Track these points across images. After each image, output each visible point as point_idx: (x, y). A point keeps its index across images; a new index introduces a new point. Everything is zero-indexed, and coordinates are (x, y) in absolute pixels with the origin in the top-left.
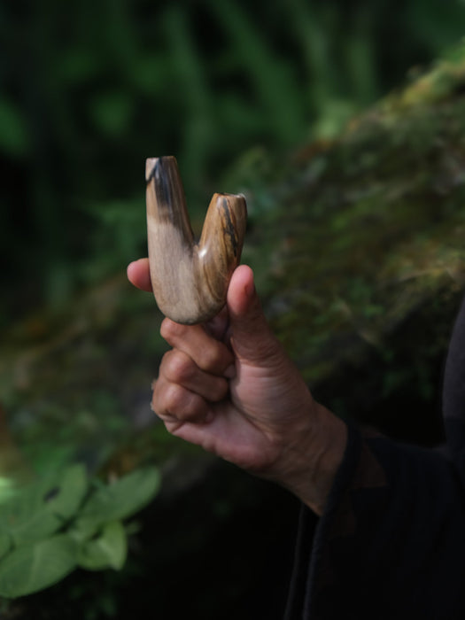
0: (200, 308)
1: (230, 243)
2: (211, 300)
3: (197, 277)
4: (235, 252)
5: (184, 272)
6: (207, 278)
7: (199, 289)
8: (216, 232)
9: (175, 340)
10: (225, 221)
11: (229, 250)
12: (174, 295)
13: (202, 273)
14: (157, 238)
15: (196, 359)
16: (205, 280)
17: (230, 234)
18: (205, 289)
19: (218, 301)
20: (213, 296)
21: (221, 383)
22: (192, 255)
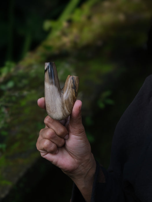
0: (63, 114)
1: (74, 92)
2: (67, 111)
3: (63, 104)
4: (76, 95)
5: (58, 102)
6: (66, 104)
7: (63, 108)
8: (69, 88)
9: (50, 124)
10: (73, 84)
11: (74, 94)
12: (55, 110)
13: (64, 102)
14: (49, 90)
15: (56, 131)
16: (65, 105)
17: (74, 89)
18: (65, 108)
19: (69, 112)
20: (68, 110)
21: (63, 141)
22: (61, 96)
